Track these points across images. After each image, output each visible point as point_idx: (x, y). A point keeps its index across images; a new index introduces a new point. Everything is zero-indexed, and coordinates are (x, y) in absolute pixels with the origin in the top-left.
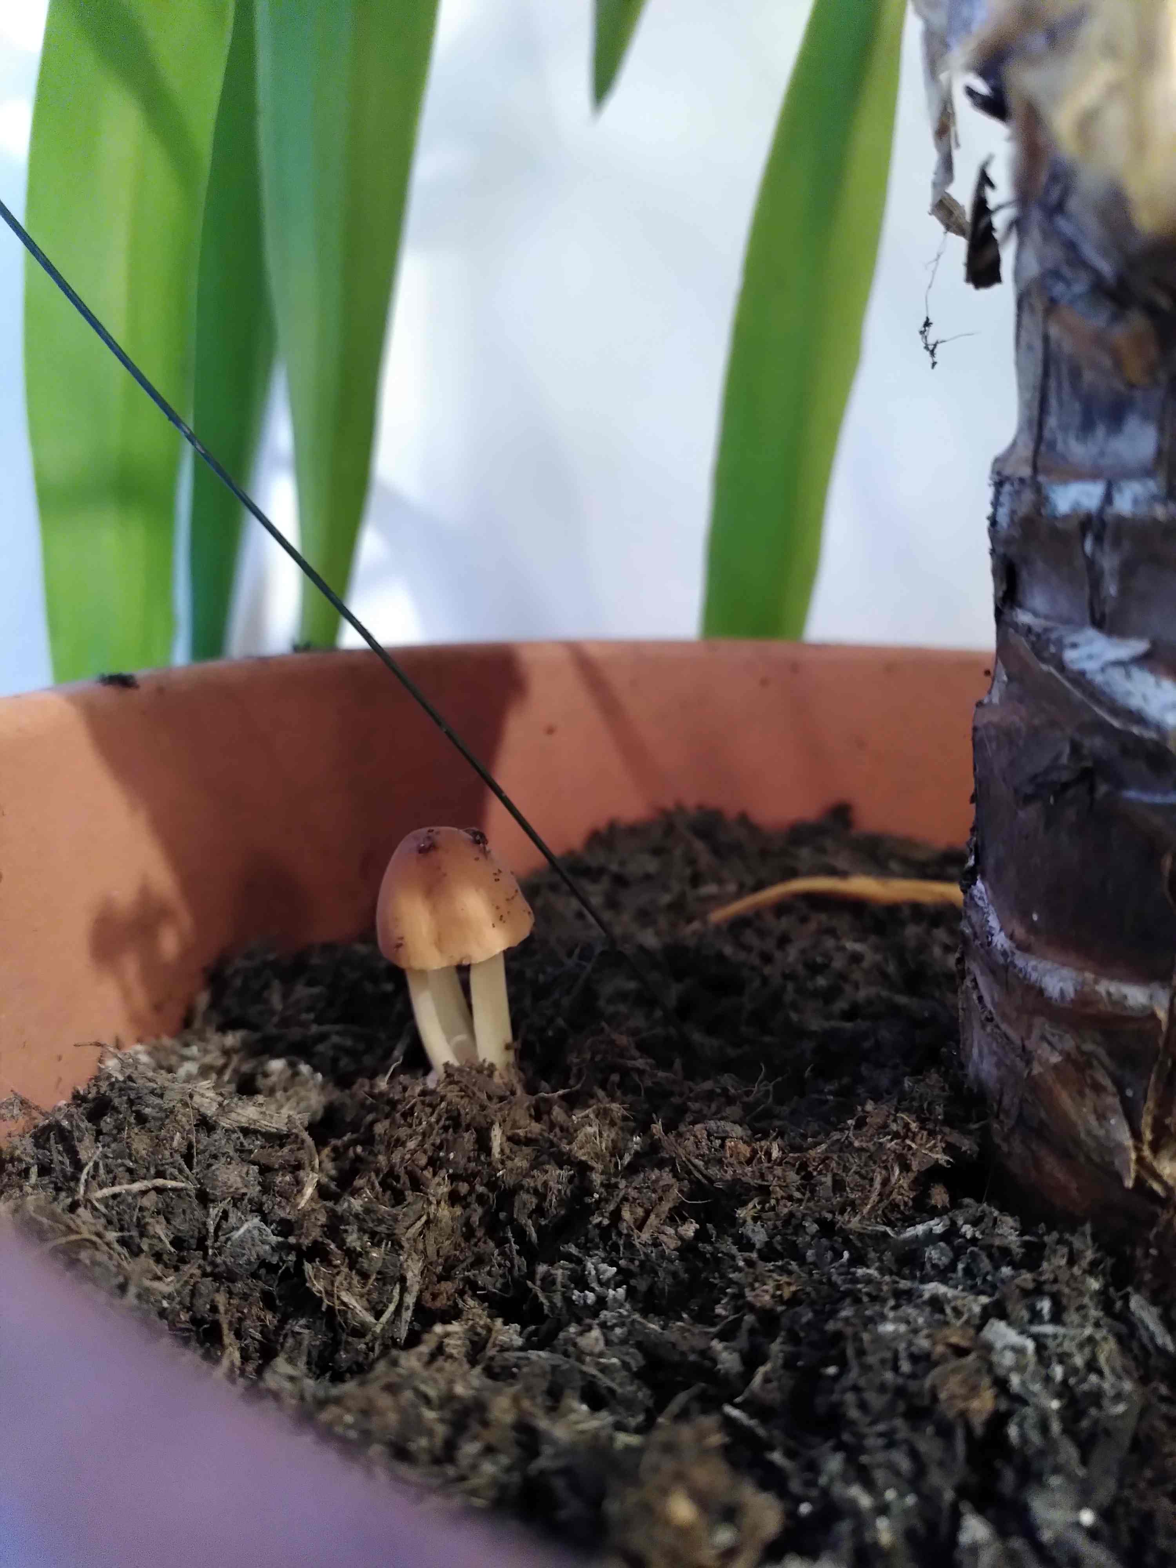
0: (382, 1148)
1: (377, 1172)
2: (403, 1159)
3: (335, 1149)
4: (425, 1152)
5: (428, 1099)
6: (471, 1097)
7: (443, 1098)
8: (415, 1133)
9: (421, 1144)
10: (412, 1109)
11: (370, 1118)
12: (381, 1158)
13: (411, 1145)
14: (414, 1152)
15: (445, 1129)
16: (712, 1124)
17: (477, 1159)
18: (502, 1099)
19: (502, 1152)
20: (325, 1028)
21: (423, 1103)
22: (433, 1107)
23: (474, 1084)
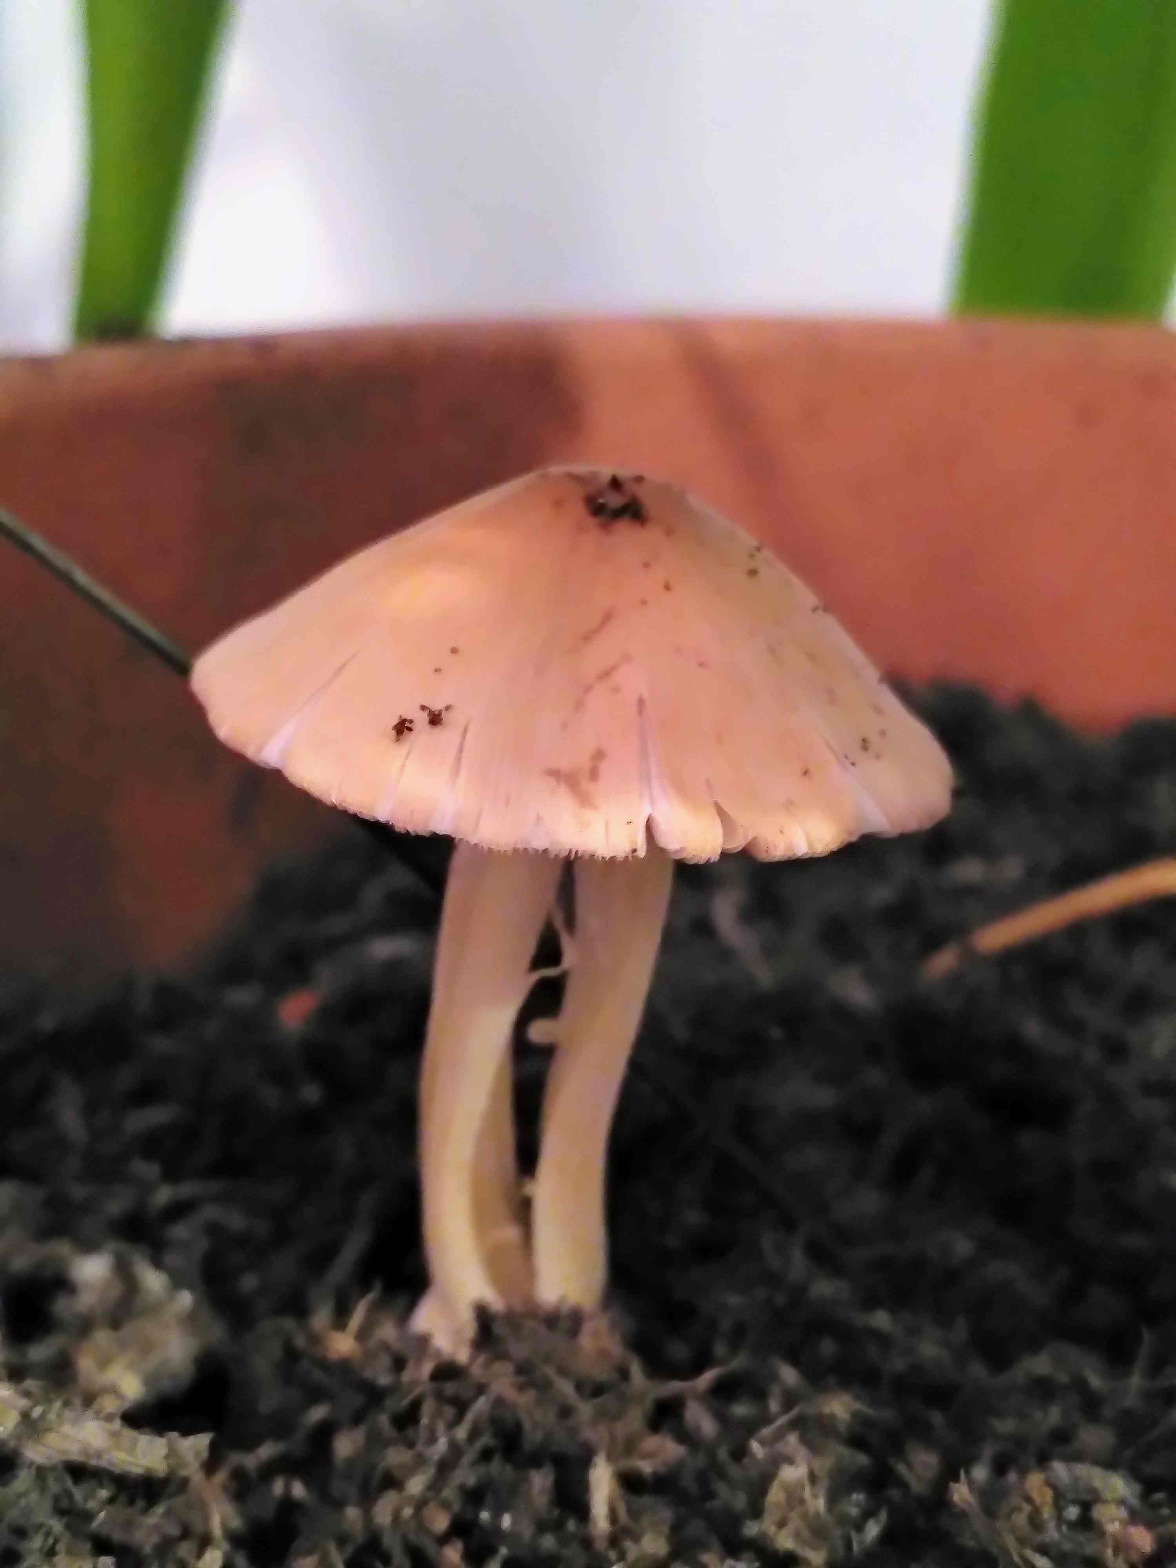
0: (352, 1491)
1: (342, 1541)
2: (396, 1516)
3: (239, 1475)
4: (445, 1505)
5: (450, 1388)
6: (543, 1387)
7: (481, 1389)
8: (420, 1461)
9: (435, 1486)
10: (415, 1407)
11: (317, 1413)
12: (352, 1513)
13: (416, 1485)
14: (421, 1504)
15: (486, 1455)
16: (1060, 1469)
17: (557, 1526)
18: (598, 1390)
19: (613, 1516)
20: (188, 1189)
21: (439, 1396)
22: (461, 1406)
23: (548, 1359)
